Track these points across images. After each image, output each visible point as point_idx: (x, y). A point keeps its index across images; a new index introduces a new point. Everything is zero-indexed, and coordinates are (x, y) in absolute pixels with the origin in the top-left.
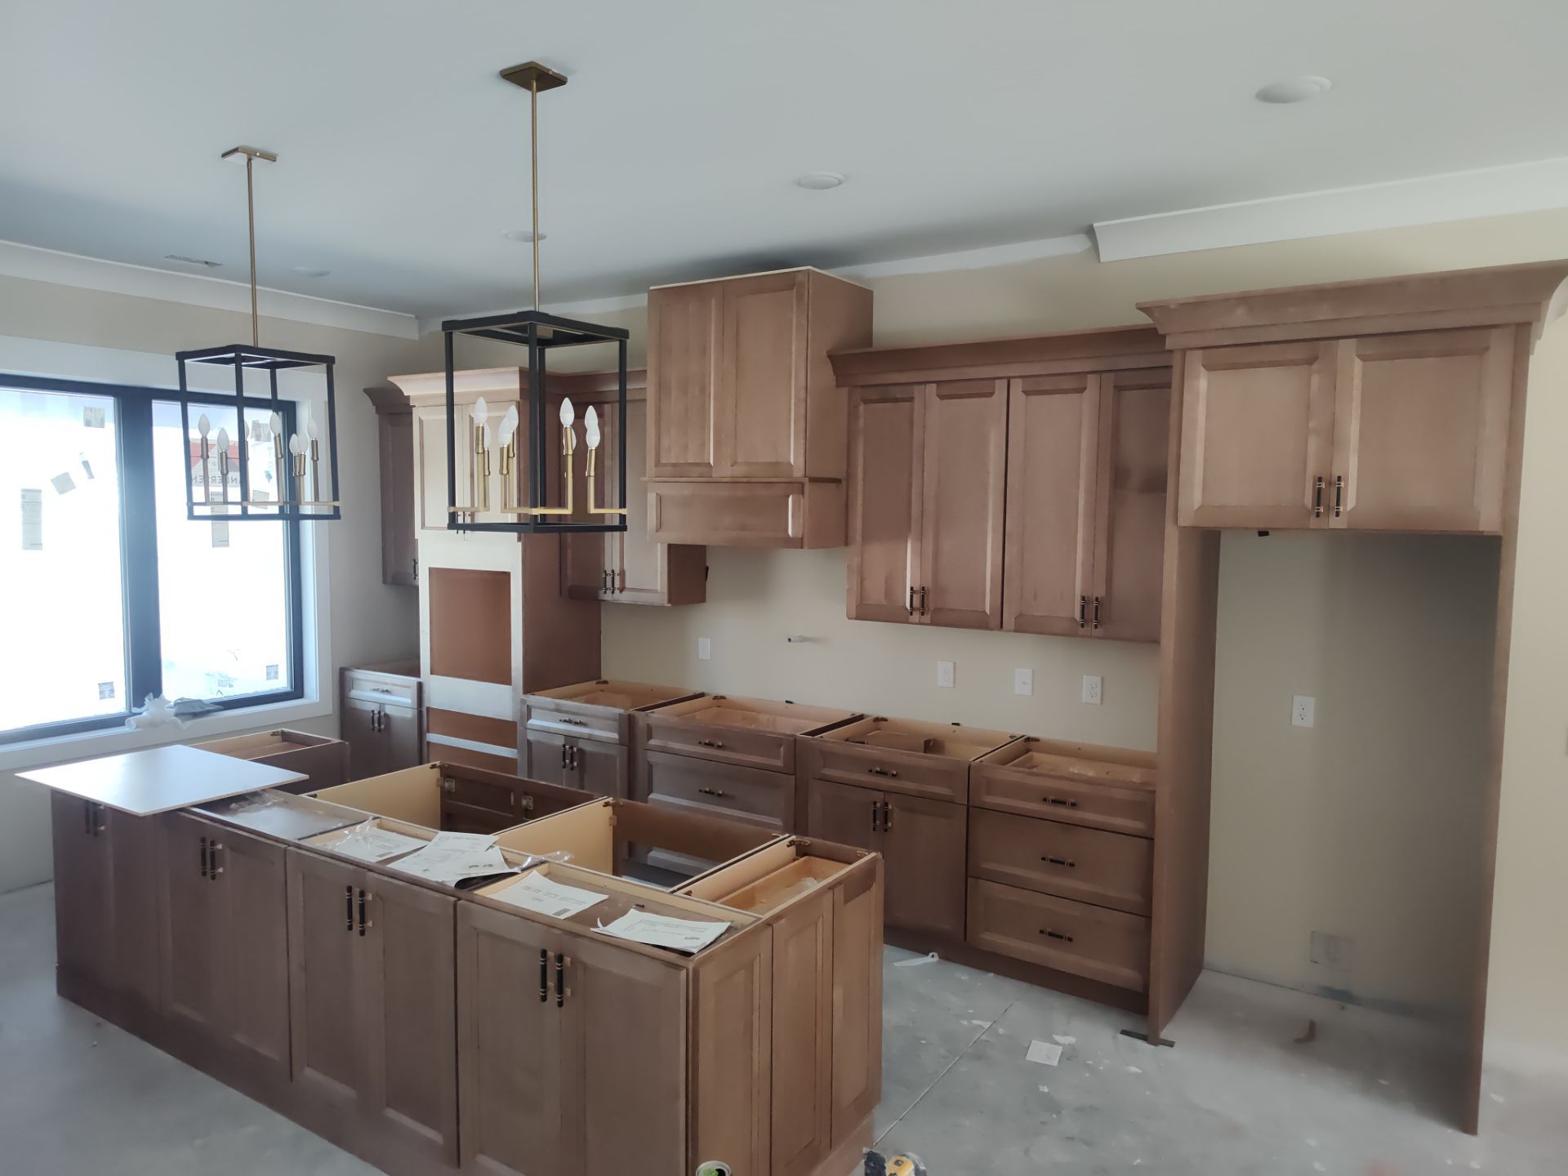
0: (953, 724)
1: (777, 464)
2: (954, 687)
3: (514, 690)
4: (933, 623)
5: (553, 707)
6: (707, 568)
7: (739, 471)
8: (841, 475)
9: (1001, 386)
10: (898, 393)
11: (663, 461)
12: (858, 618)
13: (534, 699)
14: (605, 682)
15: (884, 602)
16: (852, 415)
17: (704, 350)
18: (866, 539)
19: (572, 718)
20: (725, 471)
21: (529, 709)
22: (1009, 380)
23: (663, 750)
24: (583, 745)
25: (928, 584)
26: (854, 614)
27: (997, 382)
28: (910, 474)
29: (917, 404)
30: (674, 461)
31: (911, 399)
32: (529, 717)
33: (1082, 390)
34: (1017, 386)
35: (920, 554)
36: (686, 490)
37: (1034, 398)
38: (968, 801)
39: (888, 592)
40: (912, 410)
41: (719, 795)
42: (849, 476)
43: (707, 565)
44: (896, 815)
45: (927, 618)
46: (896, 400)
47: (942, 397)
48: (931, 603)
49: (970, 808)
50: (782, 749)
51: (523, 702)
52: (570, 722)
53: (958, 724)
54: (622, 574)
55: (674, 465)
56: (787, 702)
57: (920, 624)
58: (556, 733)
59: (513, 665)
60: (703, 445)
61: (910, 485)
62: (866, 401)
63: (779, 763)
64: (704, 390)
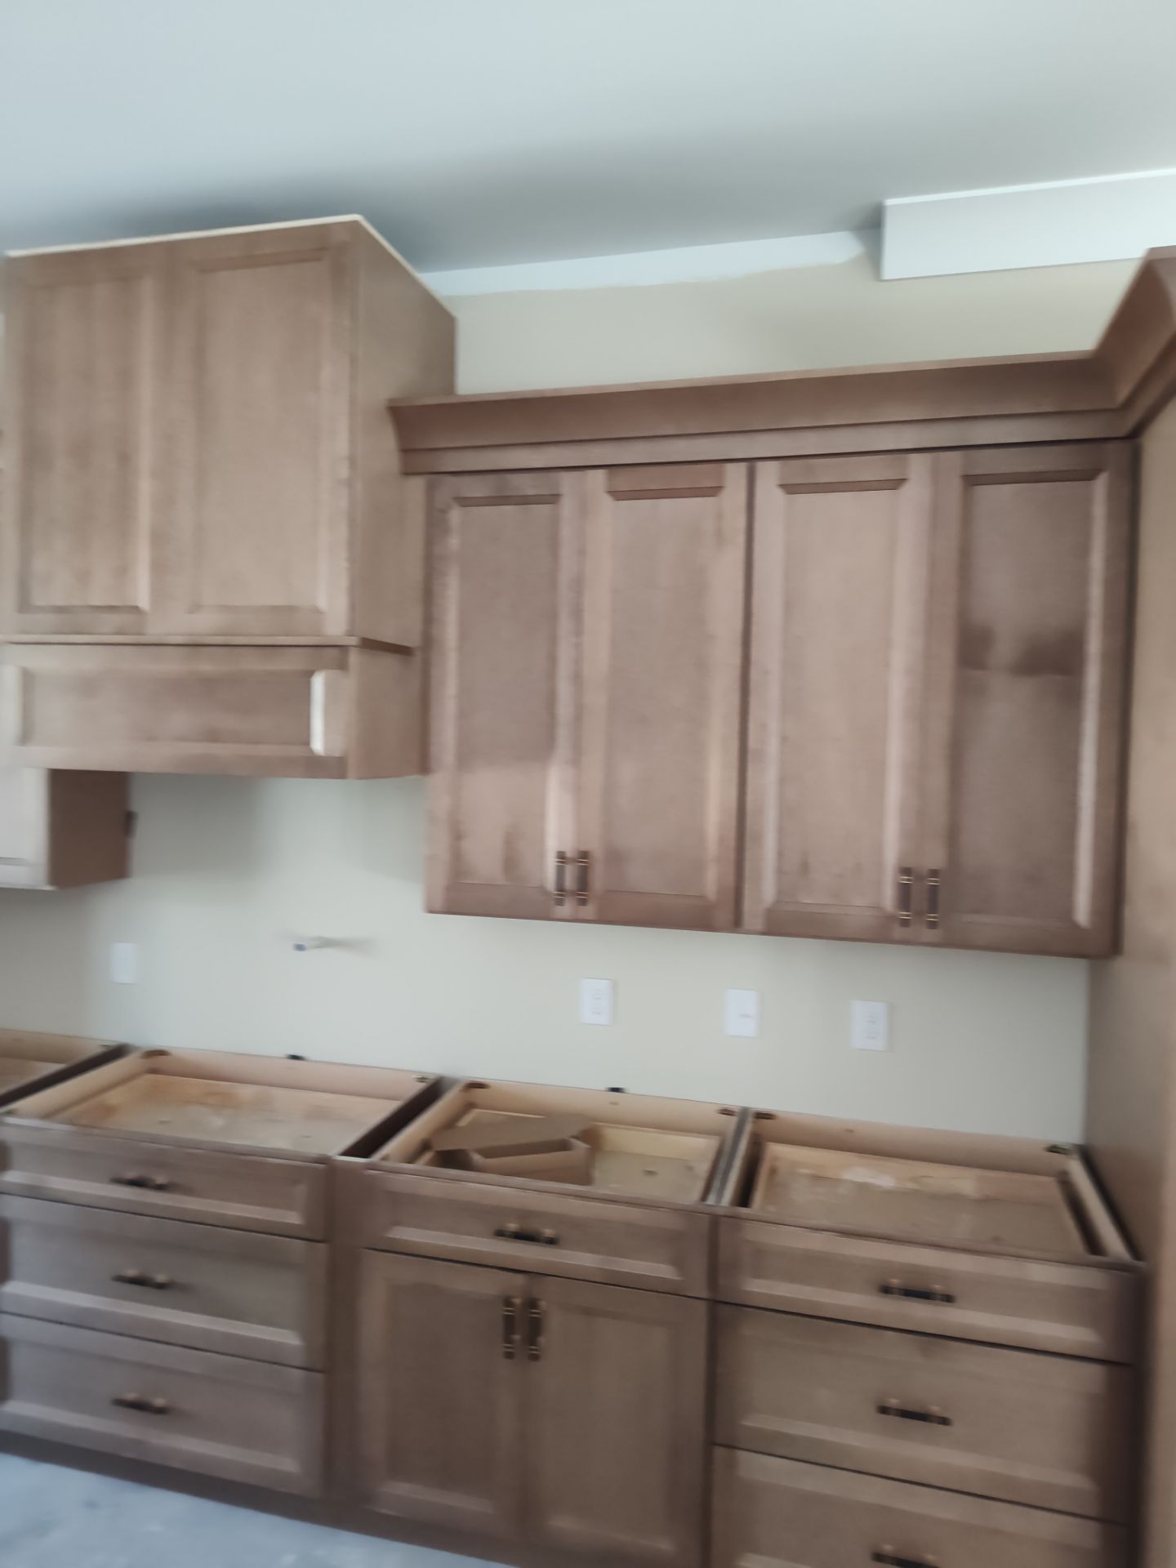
0: (613, 1090)
1: (291, 609)
2: (612, 1024)
4: (603, 919)
6: (132, 815)
7: (203, 624)
8: (412, 640)
9: (735, 475)
10: (526, 485)
11: (39, 600)
12: (451, 909)
15: (500, 879)
16: (435, 525)
17: (126, 379)
18: (465, 760)
20: (177, 623)
22: (751, 460)
23: (33, 1193)
25: (595, 846)
26: (439, 903)
27: (730, 468)
28: (553, 640)
29: (567, 507)
30: (59, 601)
31: (553, 499)
33: (896, 484)
34: (769, 475)
35: (578, 790)
36: (89, 661)
37: (802, 499)
38: (712, 1291)
39: (510, 863)
40: (555, 522)
41: (161, 1286)
42: (429, 641)
43: (132, 809)
44: (557, 1325)
45: (589, 910)
46: (524, 501)
47: (617, 495)
48: (598, 881)
49: (717, 1306)
50: (301, 1187)
53: (619, 1090)
55: (60, 610)
56: (290, 1056)
57: (575, 920)
60: (123, 571)
61: (552, 660)
62: (464, 502)
63: (293, 1218)
64: (125, 458)
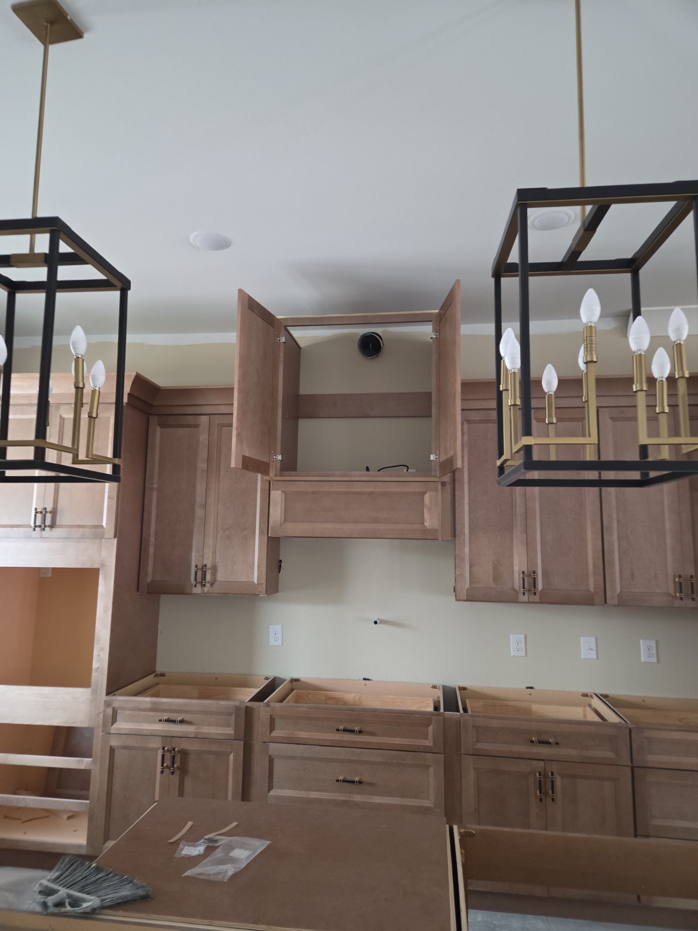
0: (527, 688)
2: (526, 656)
3: (94, 693)
4: (542, 602)
5: (149, 706)
6: (281, 561)
13: (119, 700)
14: (163, 675)
15: (493, 586)
18: (472, 532)
19: (173, 716)
21: (115, 712)
23: (289, 742)
24: (184, 745)
26: (463, 598)
32: (114, 720)
38: (632, 762)
39: (497, 577)
43: (281, 558)
45: (538, 598)
49: (635, 769)
50: (431, 728)
51: (108, 704)
52: (168, 721)
53: (532, 688)
54: (214, 569)
56: (364, 679)
57: (529, 602)
58: (152, 735)
59: (95, 665)
63: (428, 743)
